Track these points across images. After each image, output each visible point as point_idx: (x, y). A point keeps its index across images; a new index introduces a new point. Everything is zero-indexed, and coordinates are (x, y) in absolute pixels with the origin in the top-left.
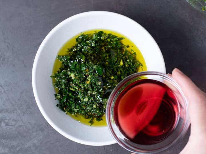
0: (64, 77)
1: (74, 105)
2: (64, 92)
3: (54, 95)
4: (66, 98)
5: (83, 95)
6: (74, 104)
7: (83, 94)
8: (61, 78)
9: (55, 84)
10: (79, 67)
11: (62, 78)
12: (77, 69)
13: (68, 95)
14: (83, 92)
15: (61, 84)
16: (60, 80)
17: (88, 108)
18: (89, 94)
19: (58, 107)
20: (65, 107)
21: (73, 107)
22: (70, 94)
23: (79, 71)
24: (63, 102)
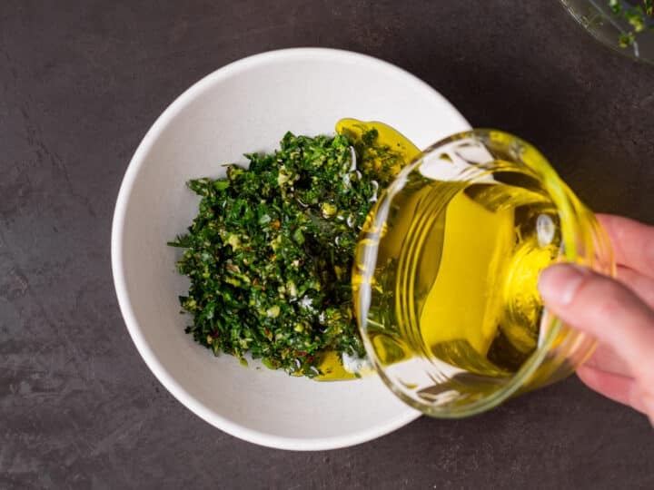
0: (207, 244)
1: (238, 329)
2: (209, 289)
3: (178, 298)
4: (212, 308)
5: (264, 300)
6: (238, 326)
7: (264, 294)
8: (198, 249)
9: (180, 265)
10: (253, 215)
11: (203, 249)
12: (246, 221)
13: (220, 299)
14: (264, 289)
15: (198, 265)
16: (198, 255)
17: (279, 336)
18: (282, 296)
19: (191, 335)
20: (212, 334)
21: (235, 333)
22: (228, 297)
23: (254, 228)
24: (206, 319)
